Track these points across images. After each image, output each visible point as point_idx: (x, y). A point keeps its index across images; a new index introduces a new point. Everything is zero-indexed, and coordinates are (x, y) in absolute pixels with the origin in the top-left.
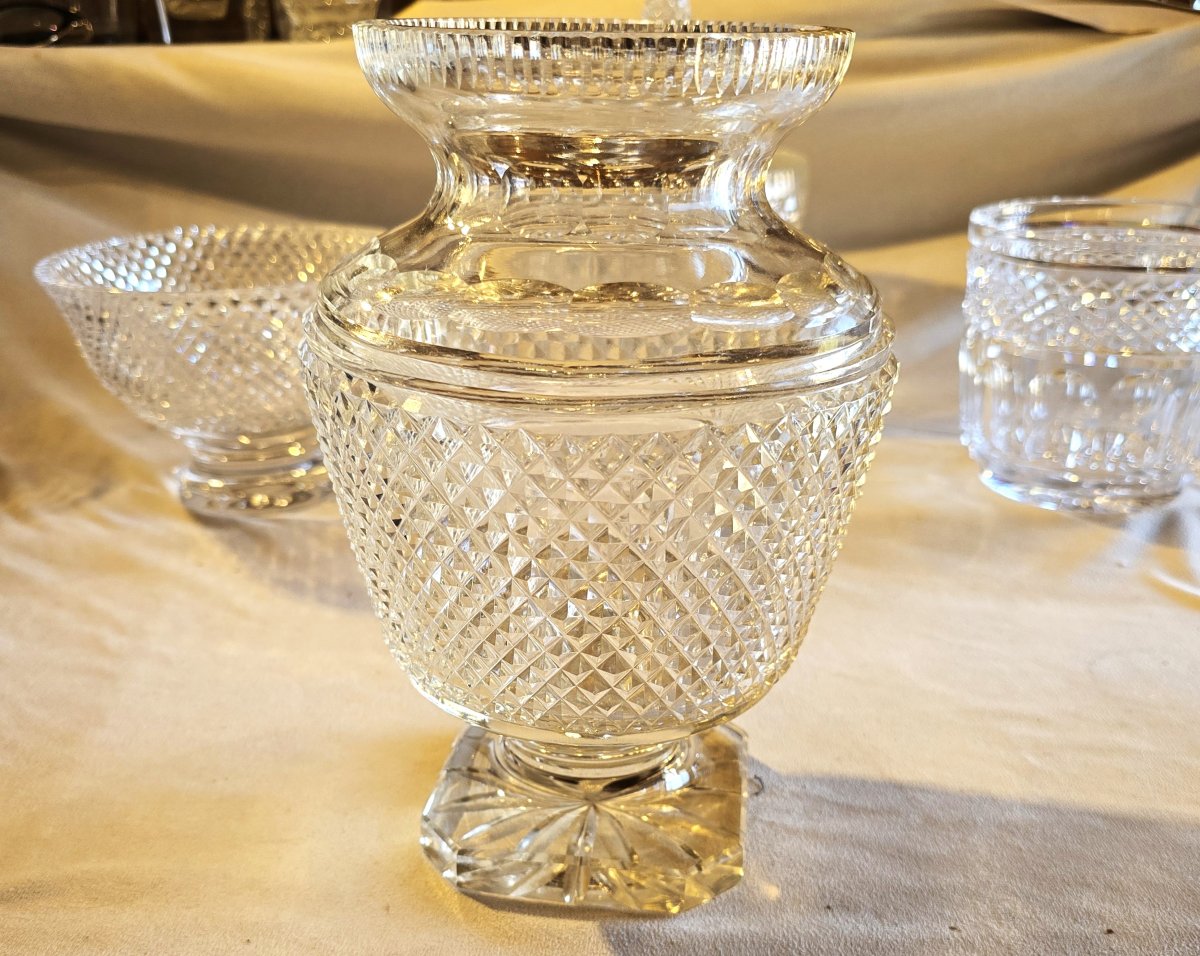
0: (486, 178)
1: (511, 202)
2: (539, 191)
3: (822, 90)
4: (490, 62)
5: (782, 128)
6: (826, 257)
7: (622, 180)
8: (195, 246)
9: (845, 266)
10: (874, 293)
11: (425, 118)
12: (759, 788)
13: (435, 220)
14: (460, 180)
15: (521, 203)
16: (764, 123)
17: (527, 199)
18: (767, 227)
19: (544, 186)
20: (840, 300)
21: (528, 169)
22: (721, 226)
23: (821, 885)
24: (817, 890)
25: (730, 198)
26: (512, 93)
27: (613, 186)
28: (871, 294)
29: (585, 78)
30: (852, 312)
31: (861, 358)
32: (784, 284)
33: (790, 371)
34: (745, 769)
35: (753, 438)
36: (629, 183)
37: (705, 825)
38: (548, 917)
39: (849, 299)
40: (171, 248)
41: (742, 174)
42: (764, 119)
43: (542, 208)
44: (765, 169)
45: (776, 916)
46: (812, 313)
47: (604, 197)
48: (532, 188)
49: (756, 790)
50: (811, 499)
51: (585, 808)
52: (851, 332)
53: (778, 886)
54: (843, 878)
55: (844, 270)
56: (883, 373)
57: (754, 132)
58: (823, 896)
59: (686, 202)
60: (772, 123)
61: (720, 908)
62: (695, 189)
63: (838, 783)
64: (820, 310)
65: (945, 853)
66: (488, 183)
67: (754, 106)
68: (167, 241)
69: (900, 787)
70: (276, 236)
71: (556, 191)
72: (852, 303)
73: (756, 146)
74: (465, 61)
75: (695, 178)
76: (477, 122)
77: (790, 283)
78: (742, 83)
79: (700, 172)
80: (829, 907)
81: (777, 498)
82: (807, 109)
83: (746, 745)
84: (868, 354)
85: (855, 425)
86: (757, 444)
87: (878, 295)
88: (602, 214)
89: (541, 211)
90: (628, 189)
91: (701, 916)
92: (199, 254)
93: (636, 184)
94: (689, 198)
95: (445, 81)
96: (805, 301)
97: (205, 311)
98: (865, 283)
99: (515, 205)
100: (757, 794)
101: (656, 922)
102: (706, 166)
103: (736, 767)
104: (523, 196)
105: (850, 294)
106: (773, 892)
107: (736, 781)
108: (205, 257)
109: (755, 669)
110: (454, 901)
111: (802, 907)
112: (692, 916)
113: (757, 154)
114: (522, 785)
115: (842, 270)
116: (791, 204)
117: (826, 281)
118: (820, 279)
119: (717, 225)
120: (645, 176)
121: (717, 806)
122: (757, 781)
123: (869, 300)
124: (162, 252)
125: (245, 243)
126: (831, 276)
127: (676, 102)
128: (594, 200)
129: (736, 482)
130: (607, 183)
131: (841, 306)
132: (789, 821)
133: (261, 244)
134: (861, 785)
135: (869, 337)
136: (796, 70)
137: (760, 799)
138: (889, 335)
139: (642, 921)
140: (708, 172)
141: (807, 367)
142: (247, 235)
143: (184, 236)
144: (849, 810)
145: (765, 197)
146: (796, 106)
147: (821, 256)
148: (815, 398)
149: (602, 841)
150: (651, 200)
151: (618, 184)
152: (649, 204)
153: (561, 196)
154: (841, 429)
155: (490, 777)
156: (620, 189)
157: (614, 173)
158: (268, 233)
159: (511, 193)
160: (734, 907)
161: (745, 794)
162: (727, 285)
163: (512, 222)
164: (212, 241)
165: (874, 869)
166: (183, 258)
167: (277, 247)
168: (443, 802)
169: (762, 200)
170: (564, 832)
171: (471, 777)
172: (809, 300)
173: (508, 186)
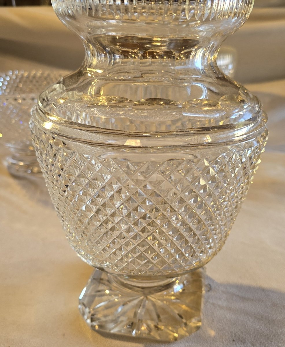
0: (103, 55)
1: (114, 64)
2: (126, 60)
3: (240, 20)
4: (107, 7)
5: (224, 36)
6: (240, 88)
7: (159, 56)
8: (16, 78)
9: (248, 92)
10: (260, 104)
11: (79, 30)
12: (210, 289)
13: (83, 71)
14: (93, 55)
15: (119, 64)
16: (216, 33)
17: (121, 63)
18: (217, 76)
19: (128, 58)
20: (245, 107)
21: (120, 51)
22: (199, 76)
23: (231, 331)
24: (229, 332)
25: (201, 64)
26: (116, 20)
27: (156, 58)
28: (258, 104)
29: (148, 13)
30: (251, 111)
31: (253, 130)
32: (222, 100)
33: (224, 136)
34: (204, 282)
35: (207, 164)
36: (162, 57)
37: (188, 306)
38: (125, 341)
39: (249, 106)
40: (8, 79)
41: (207, 54)
42: (217, 31)
43: (128, 66)
44: (216, 53)
45: (213, 344)
46: (234, 112)
47: (152, 62)
48: (122, 59)
49: (208, 289)
50: (231, 187)
51: (142, 297)
52: (250, 120)
53: (214, 331)
54: (240, 328)
55: (248, 94)
56: (262, 136)
57: (212, 36)
58: (232, 336)
59: (183, 65)
60: (219, 33)
61: (192, 339)
62: (187, 60)
63: (239, 287)
64: (237, 111)
65: (280, 319)
66: (104, 56)
67: (212, 26)
68: (6, 75)
69: (263, 290)
70: (45, 75)
71: (132, 60)
72: (250, 108)
73: (213, 43)
74: (96, 6)
75: (187, 55)
76: (101, 31)
77: (225, 99)
78: (206, 16)
79: (190, 53)
80: (234, 341)
81: (217, 187)
82: (234, 28)
83: (205, 271)
84: (256, 129)
85: (250, 158)
86: (209, 166)
87: (261, 104)
88: (152, 69)
89: (127, 68)
90: (161, 60)
91: (184, 342)
92: (18, 80)
93: (165, 57)
94: (185, 64)
95: (88, 14)
96: (231, 107)
97: (13, 102)
98: (256, 99)
99: (116, 65)
100: (209, 291)
101: (166, 345)
102: (192, 51)
103: (200, 281)
104: (119, 62)
105: (250, 104)
106: (212, 333)
107: (200, 288)
108: (20, 82)
109: (207, 251)
110: (89, 333)
111: (223, 340)
112: (181, 342)
113: (213, 46)
114: (118, 287)
115: (247, 94)
116: (230, 67)
117: (240, 98)
118: (237, 98)
119: (197, 75)
120: (169, 54)
121: (192, 297)
122: (209, 286)
123: (258, 107)
124: (5, 80)
125: (34, 77)
126: (242, 97)
127: (183, 24)
128: (148, 64)
129: (200, 181)
130: (153, 57)
131: (246, 109)
132: (220, 303)
133: (40, 77)
134: (248, 289)
135: (257, 122)
136: (229, 11)
137: (210, 293)
138: (265, 121)
139: (161, 344)
140: (193, 53)
141: (231, 134)
142: (35, 75)
143: (13, 74)
144: (244, 299)
145: (216, 64)
146: (230, 27)
147: (239, 88)
148: (233, 147)
149: (148, 311)
150: (170, 64)
151: (158, 58)
152: (170, 66)
153: (134, 62)
154: (244, 160)
155: (106, 283)
156: (158, 60)
157: (157, 53)
158: (42, 74)
159: (114, 60)
160: (197, 339)
161: (204, 292)
162: (199, 100)
163: (116, 71)
164: (22, 76)
165: (252, 325)
166: (12, 82)
167: (46, 79)
168: (88, 292)
169: (215, 65)
170: (133, 307)
171: (100, 283)
172: (232, 106)
173: (113, 58)
